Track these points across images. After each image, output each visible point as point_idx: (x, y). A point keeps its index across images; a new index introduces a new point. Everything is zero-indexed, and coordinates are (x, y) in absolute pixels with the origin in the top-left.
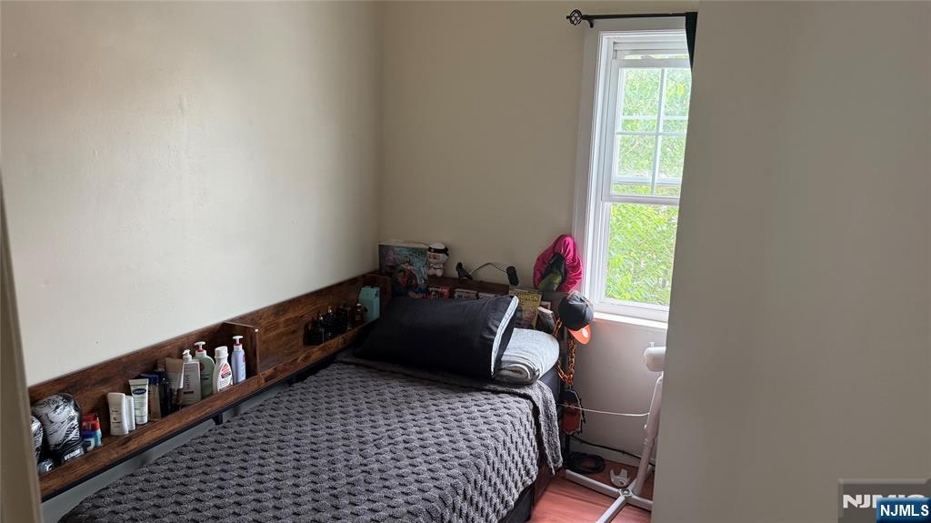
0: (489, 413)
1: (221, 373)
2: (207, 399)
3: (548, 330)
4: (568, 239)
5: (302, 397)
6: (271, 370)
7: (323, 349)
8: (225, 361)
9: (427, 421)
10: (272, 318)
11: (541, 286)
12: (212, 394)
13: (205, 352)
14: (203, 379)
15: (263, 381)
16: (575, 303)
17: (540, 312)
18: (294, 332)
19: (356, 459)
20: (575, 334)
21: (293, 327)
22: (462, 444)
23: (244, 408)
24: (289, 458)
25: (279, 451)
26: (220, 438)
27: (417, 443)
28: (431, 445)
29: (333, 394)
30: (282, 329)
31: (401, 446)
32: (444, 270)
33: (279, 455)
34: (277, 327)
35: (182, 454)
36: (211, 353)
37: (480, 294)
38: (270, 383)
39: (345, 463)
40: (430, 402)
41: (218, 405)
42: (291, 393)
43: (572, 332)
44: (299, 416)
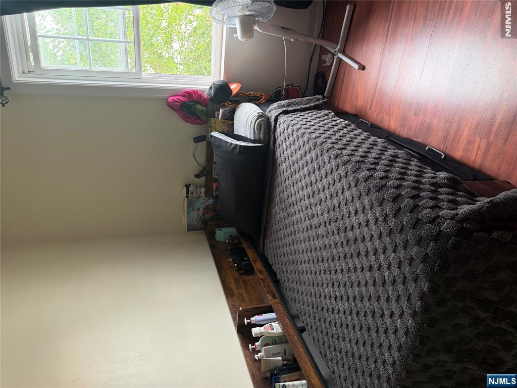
0: (288, 143)
1: (270, 331)
2: (288, 339)
3: (233, 112)
4: (170, 100)
5: (285, 272)
6: (268, 296)
7: (255, 262)
8: (262, 329)
9: (295, 185)
10: (235, 298)
11: (204, 118)
12: (285, 335)
13: (256, 344)
14: (275, 343)
15: (276, 300)
16: (212, 93)
17: (222, 118)
18: (245, 282)
19: (322, 231)
20: (234, 92)
21: (242, 283)
22: (308, 157)
23: (294, 311)
24: (324, 278)
25: (320, 285)
26: (314, 328)
27: (309, 189)
28: (310, 179)
29: (282, 251)
30: (243, 291)
31: (312, 200)
32: (201, 187)
33: (322, 286)
34: (241, 294)
35: (326, 355)
36: (257, 339)
37: (214, 161)
38: (277, 295)
39: (325, 238)
40: (284, 185)
41: (292, 331)
42: (283, 280)
43: (233, 94)
44: (297, 273)
